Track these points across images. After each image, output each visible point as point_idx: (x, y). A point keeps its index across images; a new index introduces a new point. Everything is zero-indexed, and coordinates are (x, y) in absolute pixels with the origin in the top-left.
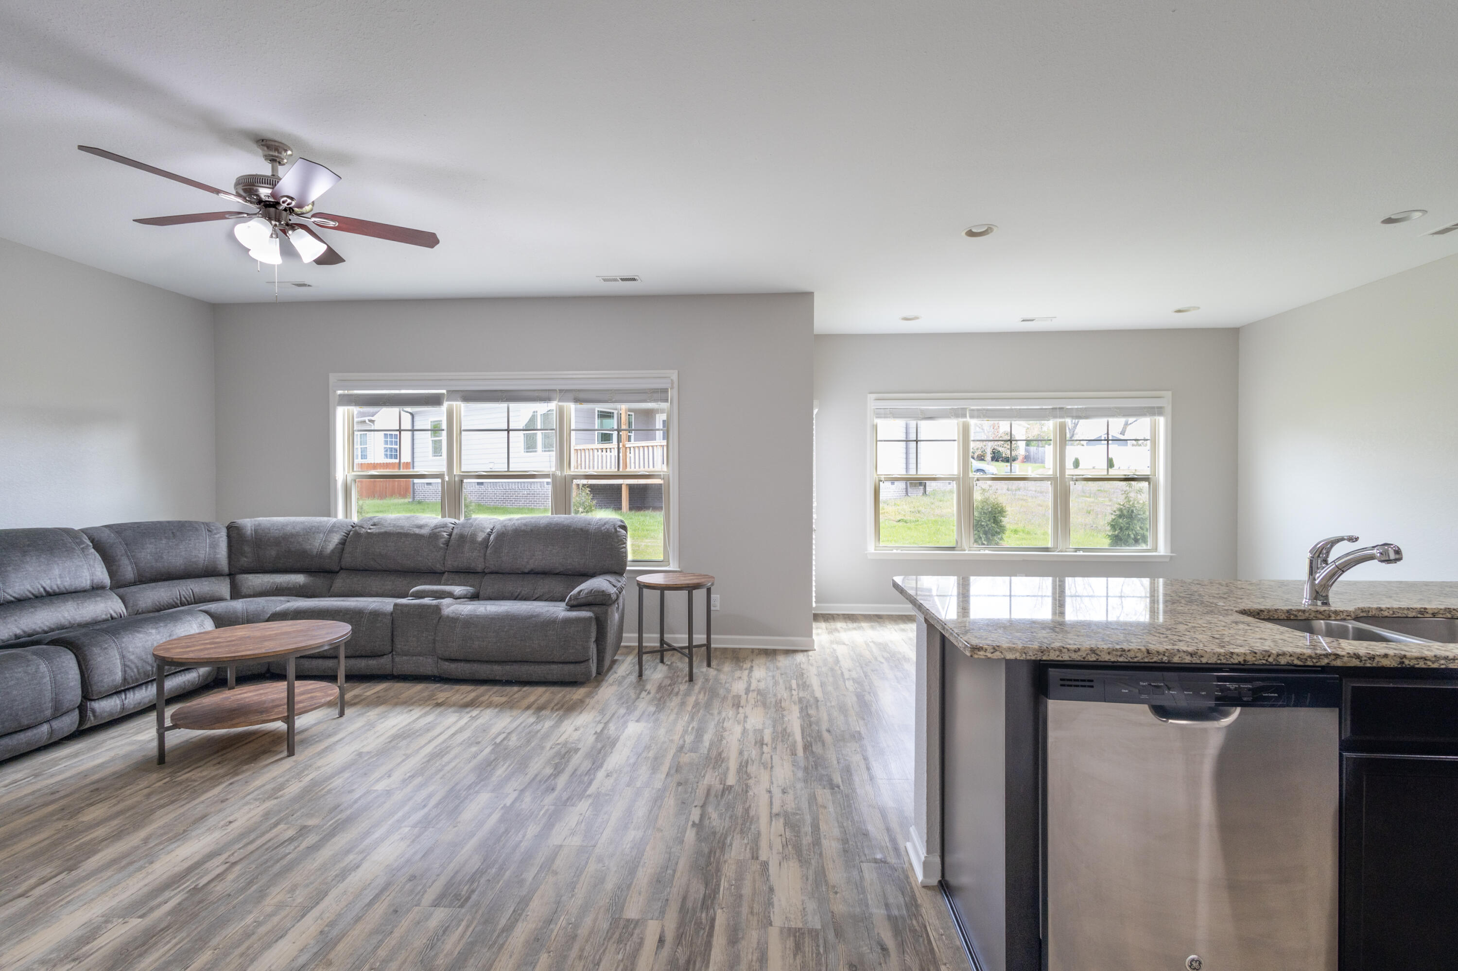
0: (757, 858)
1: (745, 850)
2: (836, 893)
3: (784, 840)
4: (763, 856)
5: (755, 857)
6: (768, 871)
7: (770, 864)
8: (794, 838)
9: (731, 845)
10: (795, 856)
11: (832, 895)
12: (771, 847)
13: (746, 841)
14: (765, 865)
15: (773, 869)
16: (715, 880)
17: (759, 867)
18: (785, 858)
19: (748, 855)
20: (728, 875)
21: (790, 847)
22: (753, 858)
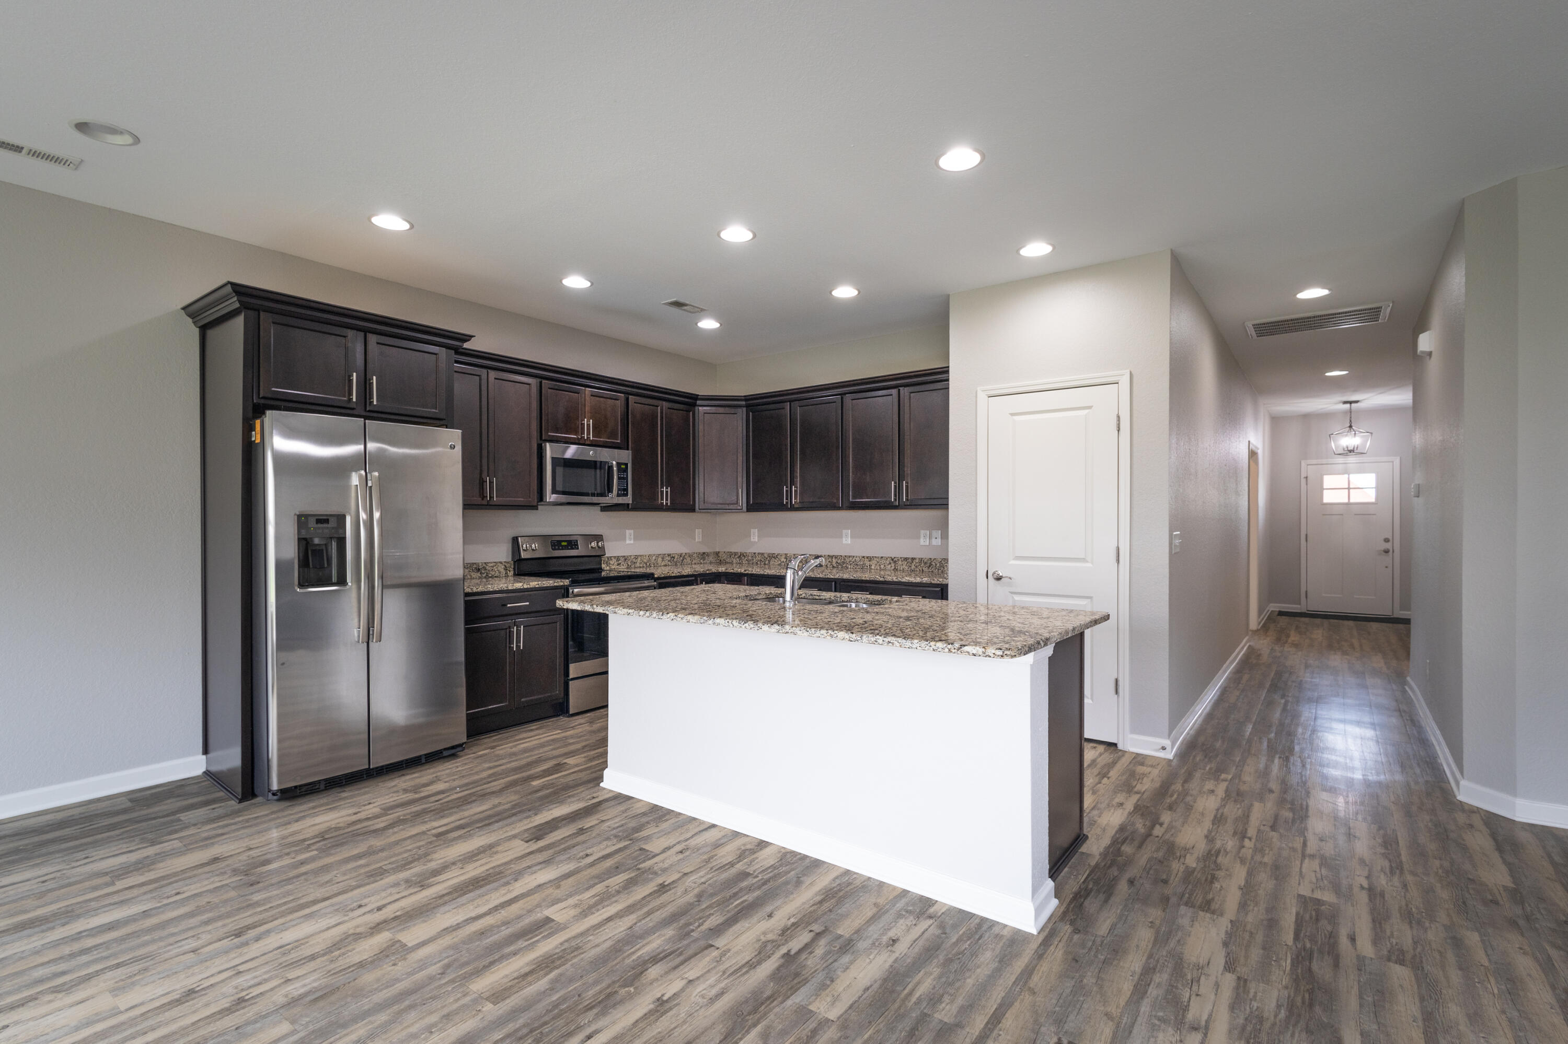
0: (1239, 978)
1: (1256, 993)
2: (1151, 922)
3: (1195, 988)
4: (1229, 980)
5: (1242, 984)
6: (1226, 962)
7: (1221, 968)
8: (1180, 986)
9: (1279, 1006)
10: (1186, 965)
11: (1158, 922)
12: (1217, 985)
13: (1255, 1004)
14: (1230, 967)
15: (1219, 961)
16: (1299, 971)
17: (1238, 969)
18: (1199, 967)
19: (1252, 987)
20: (1281, 973)
21: (1189, 977)
22: (1246, 981)
